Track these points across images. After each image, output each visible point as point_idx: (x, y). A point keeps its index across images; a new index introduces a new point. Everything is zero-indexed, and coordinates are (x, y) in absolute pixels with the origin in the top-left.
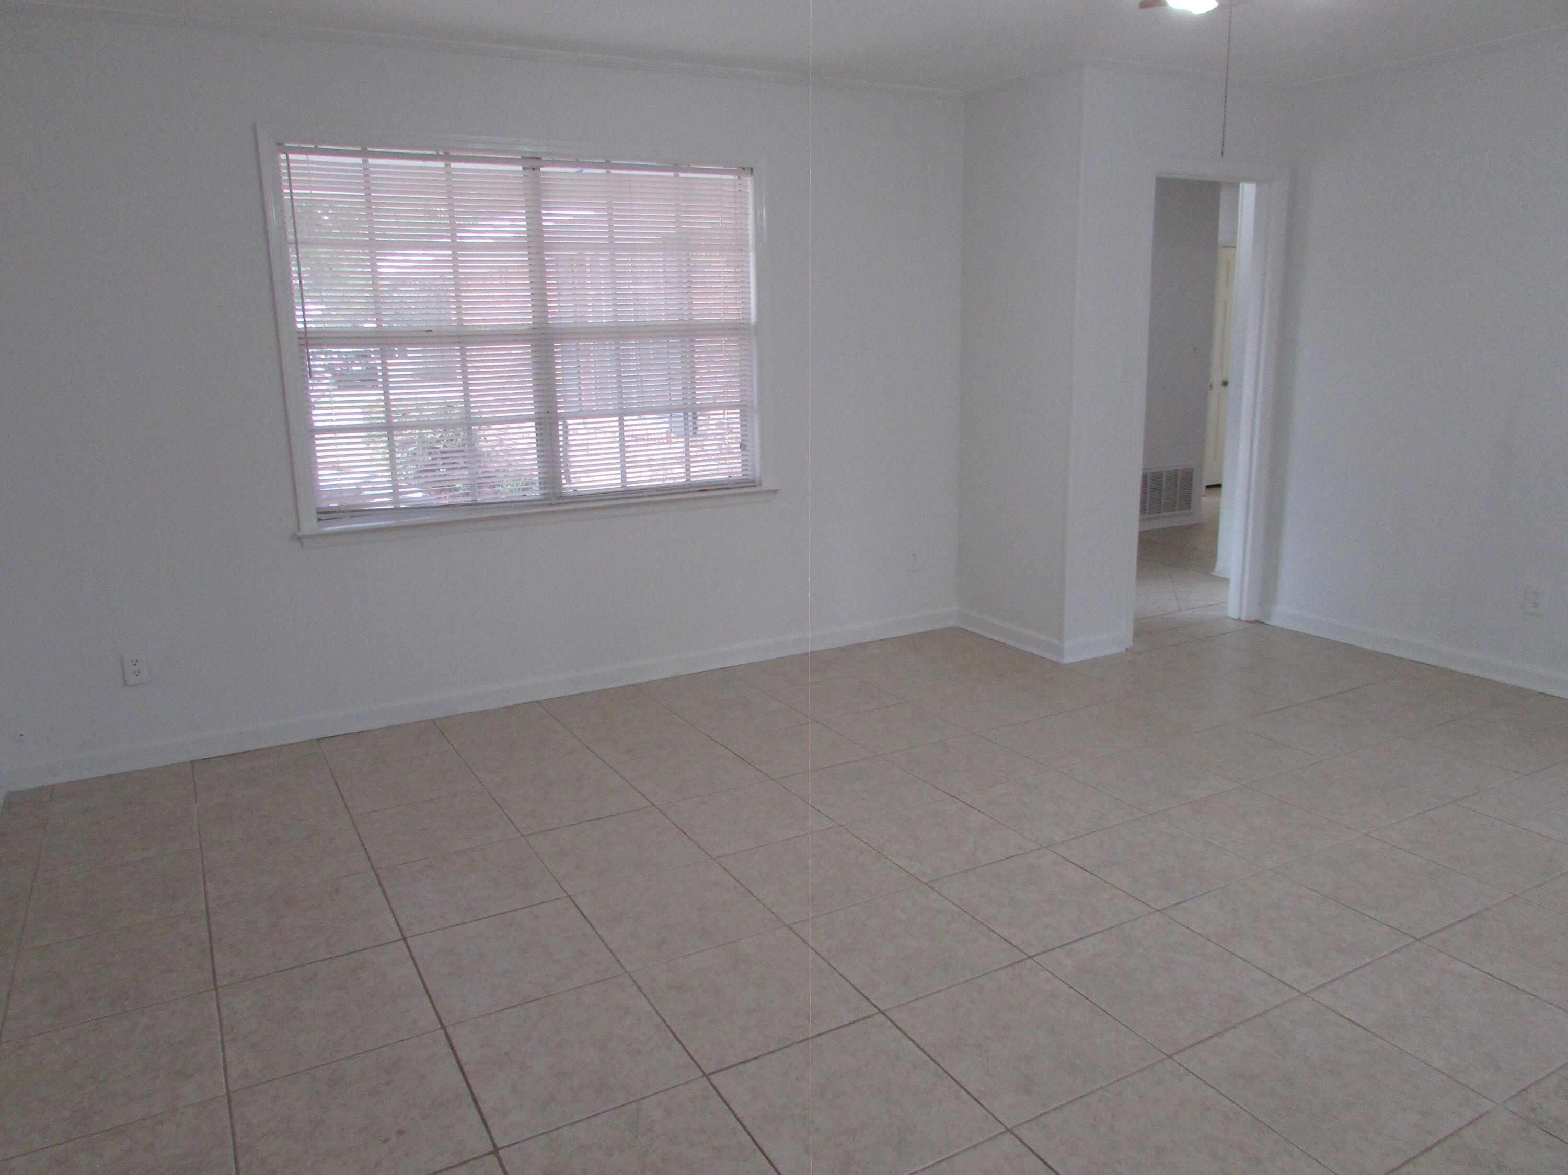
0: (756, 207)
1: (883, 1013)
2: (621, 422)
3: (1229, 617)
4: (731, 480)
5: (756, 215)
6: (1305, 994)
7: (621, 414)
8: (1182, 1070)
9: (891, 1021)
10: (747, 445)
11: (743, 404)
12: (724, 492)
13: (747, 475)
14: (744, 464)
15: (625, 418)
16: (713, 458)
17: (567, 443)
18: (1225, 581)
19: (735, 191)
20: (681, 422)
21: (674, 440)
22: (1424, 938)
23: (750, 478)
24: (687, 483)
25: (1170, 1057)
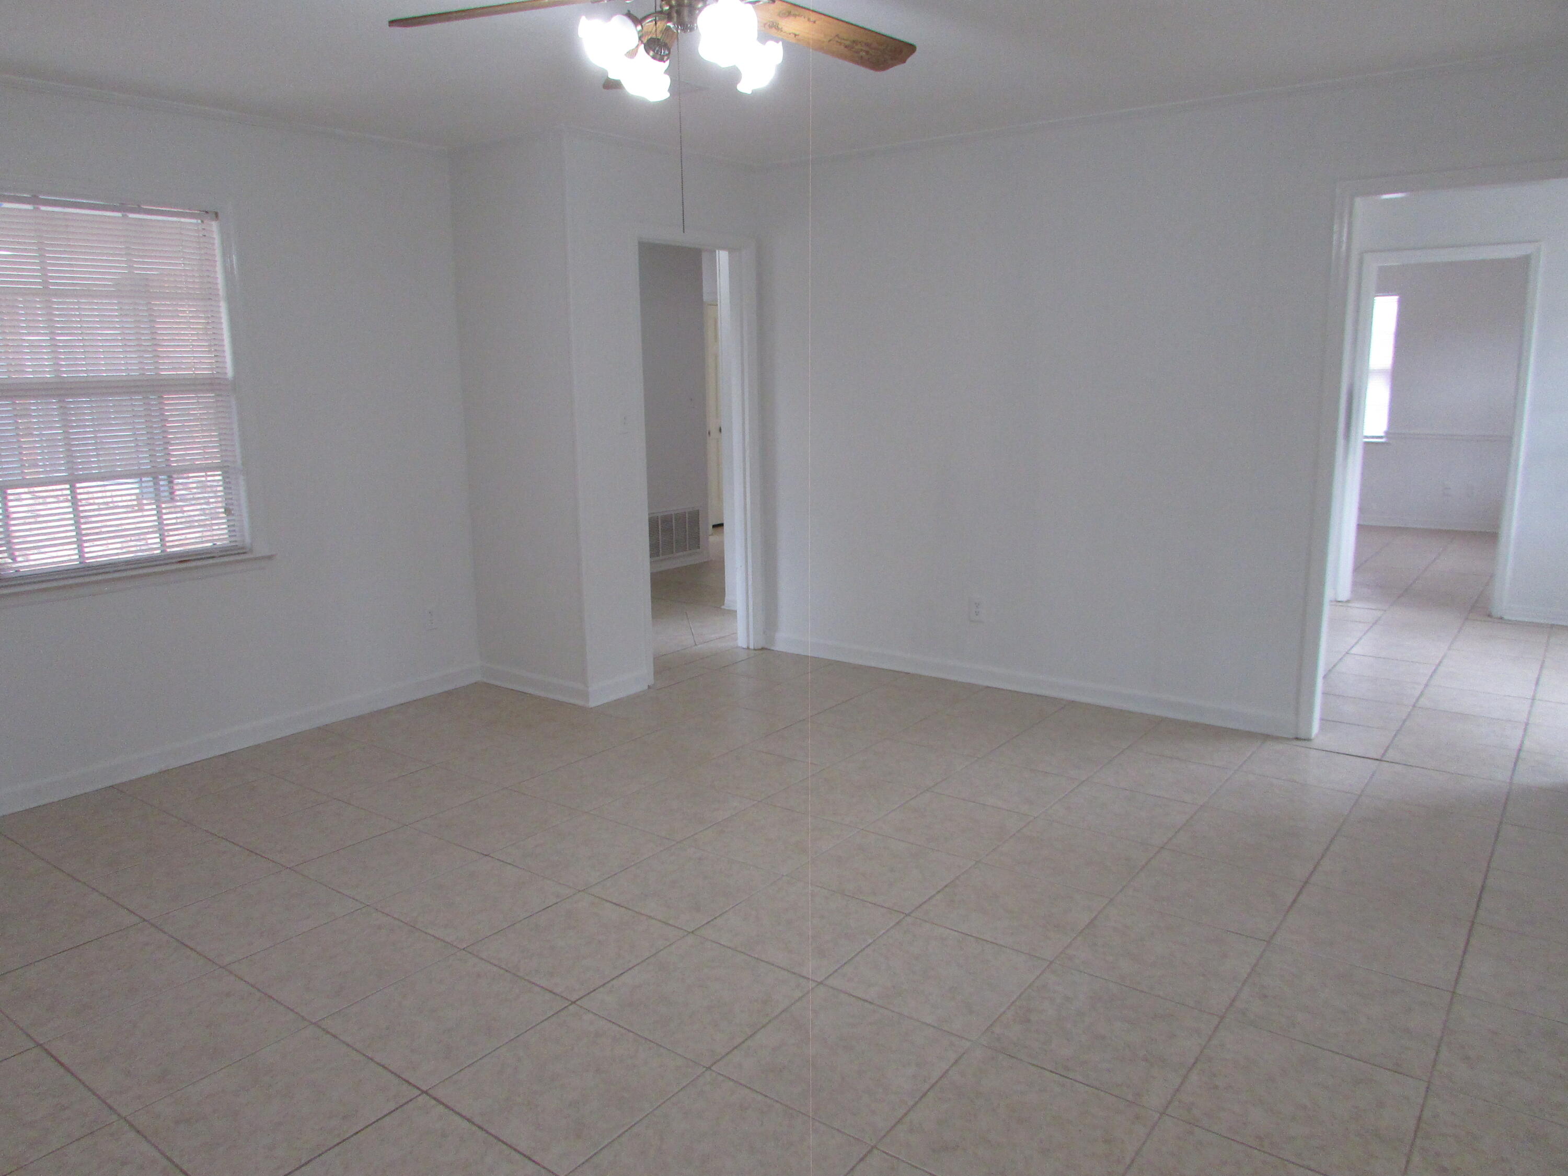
0: (225, 254)
1: (426, 1092)
2: (73, 489)
3: (738, 647)
4: (216, 548)
5: (224, 261)
6: (821, 983)
7: (72, 481)
8: (721, 1078)
9: (435, 1099)
10: (233, 509)
11: (225, 465)
12: (211, 561)
13: (236, 541)
14: (231, 530)
15: (78, 485)
16: (196, 524)
17: (8, 517)
18: (733, 613)
19: (198, 237)
20: (150, 487)
21: (146, 507)
22: (911, 913)
23: (239, 544)
24: (162, 554)
25: (709, 1068)
